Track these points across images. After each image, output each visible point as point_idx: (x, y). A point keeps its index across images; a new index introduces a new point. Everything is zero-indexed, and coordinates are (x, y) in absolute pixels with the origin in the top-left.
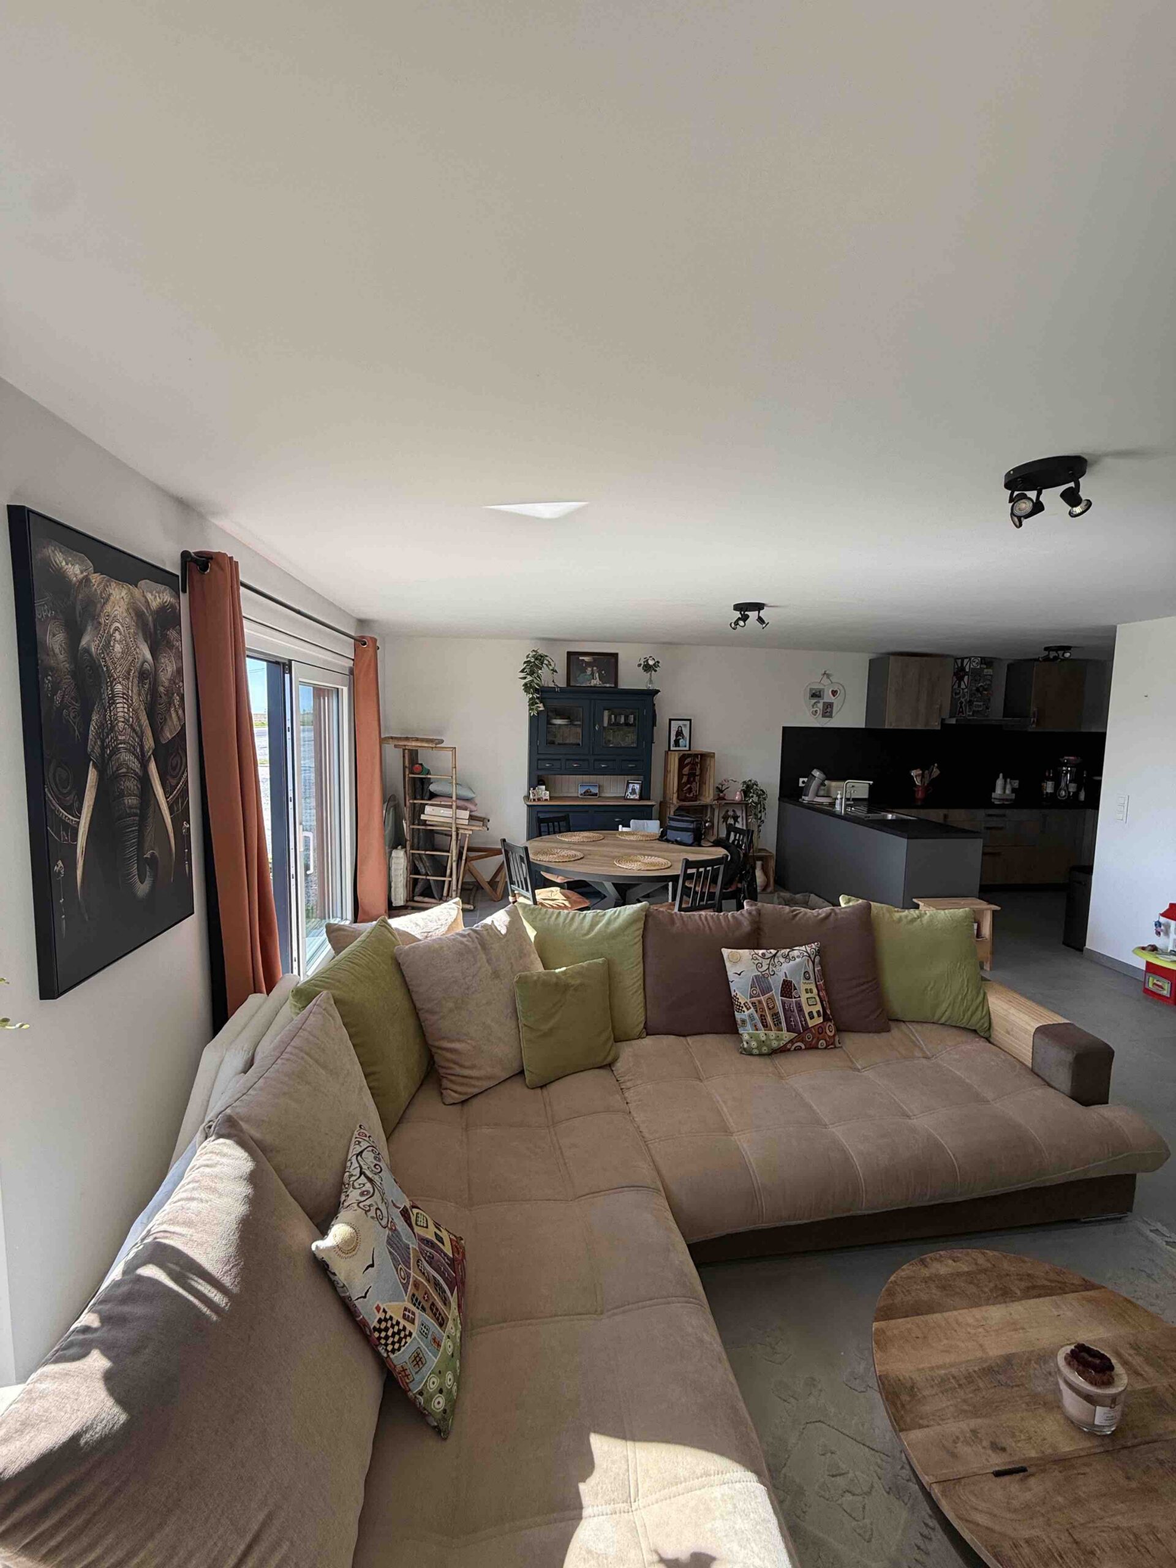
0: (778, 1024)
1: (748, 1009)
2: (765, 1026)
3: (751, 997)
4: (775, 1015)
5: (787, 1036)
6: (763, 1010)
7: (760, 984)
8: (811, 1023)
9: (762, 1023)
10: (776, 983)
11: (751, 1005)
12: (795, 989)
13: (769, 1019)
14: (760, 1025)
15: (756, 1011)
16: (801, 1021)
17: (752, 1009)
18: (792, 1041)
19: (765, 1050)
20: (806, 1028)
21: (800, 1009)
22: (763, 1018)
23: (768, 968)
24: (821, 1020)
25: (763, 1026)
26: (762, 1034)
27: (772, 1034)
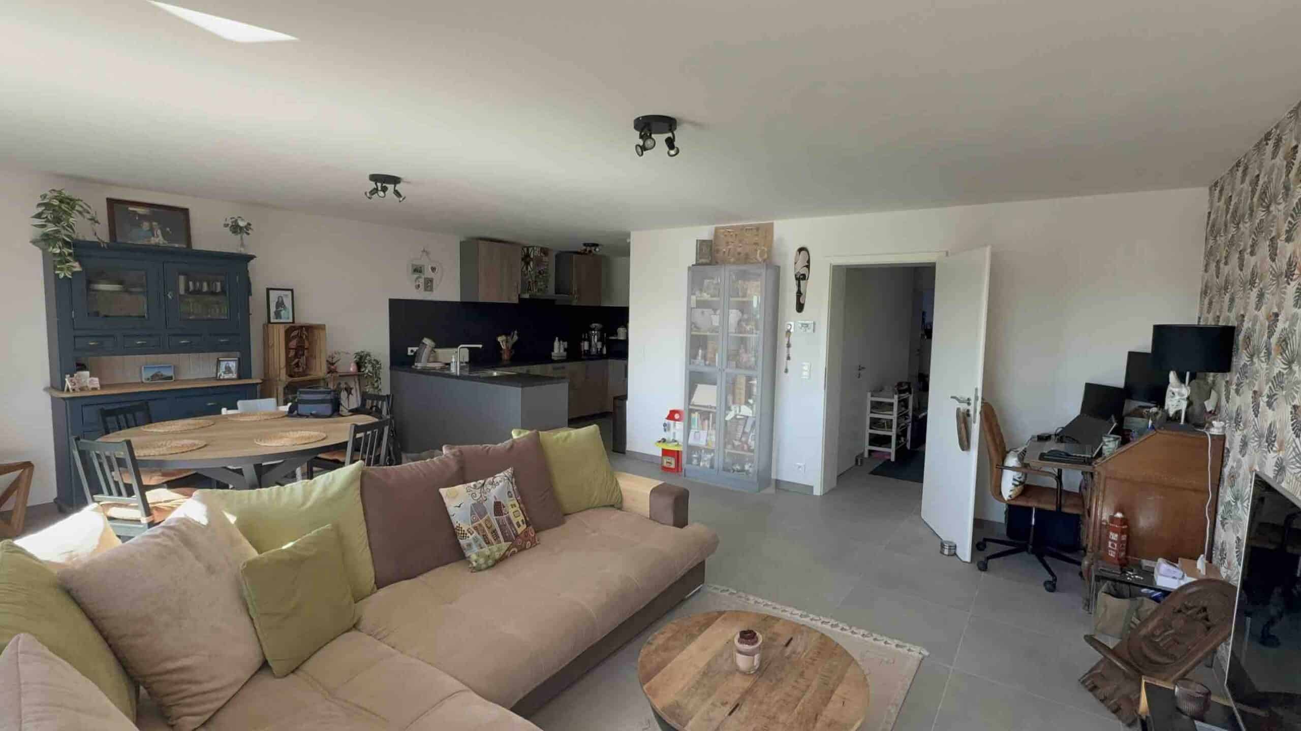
0: (496, 537)
1: (471, 534)
2: (488, 543)
3: (472, 523)
4: (494, 532)
5: (505, 545)
6: (484, 531)
7: (478, 510)
8: (520, 530)
9: (485, 541)
10: (490, 506)
11: (473, 530)
12: (504, 507)
13: (490, 536)
14: (483, 544)
15: (479, 534)
16: (513, 531)
17: (475, 532)
18: (508, 549)
19: (490, 562)
20: (517, 536)
21: (510, 522)
22: (485, 537)
23: (481, 496)
24: (525, 526)
25: (487, 543)
26: (486, 550)
27: (495, 547)
